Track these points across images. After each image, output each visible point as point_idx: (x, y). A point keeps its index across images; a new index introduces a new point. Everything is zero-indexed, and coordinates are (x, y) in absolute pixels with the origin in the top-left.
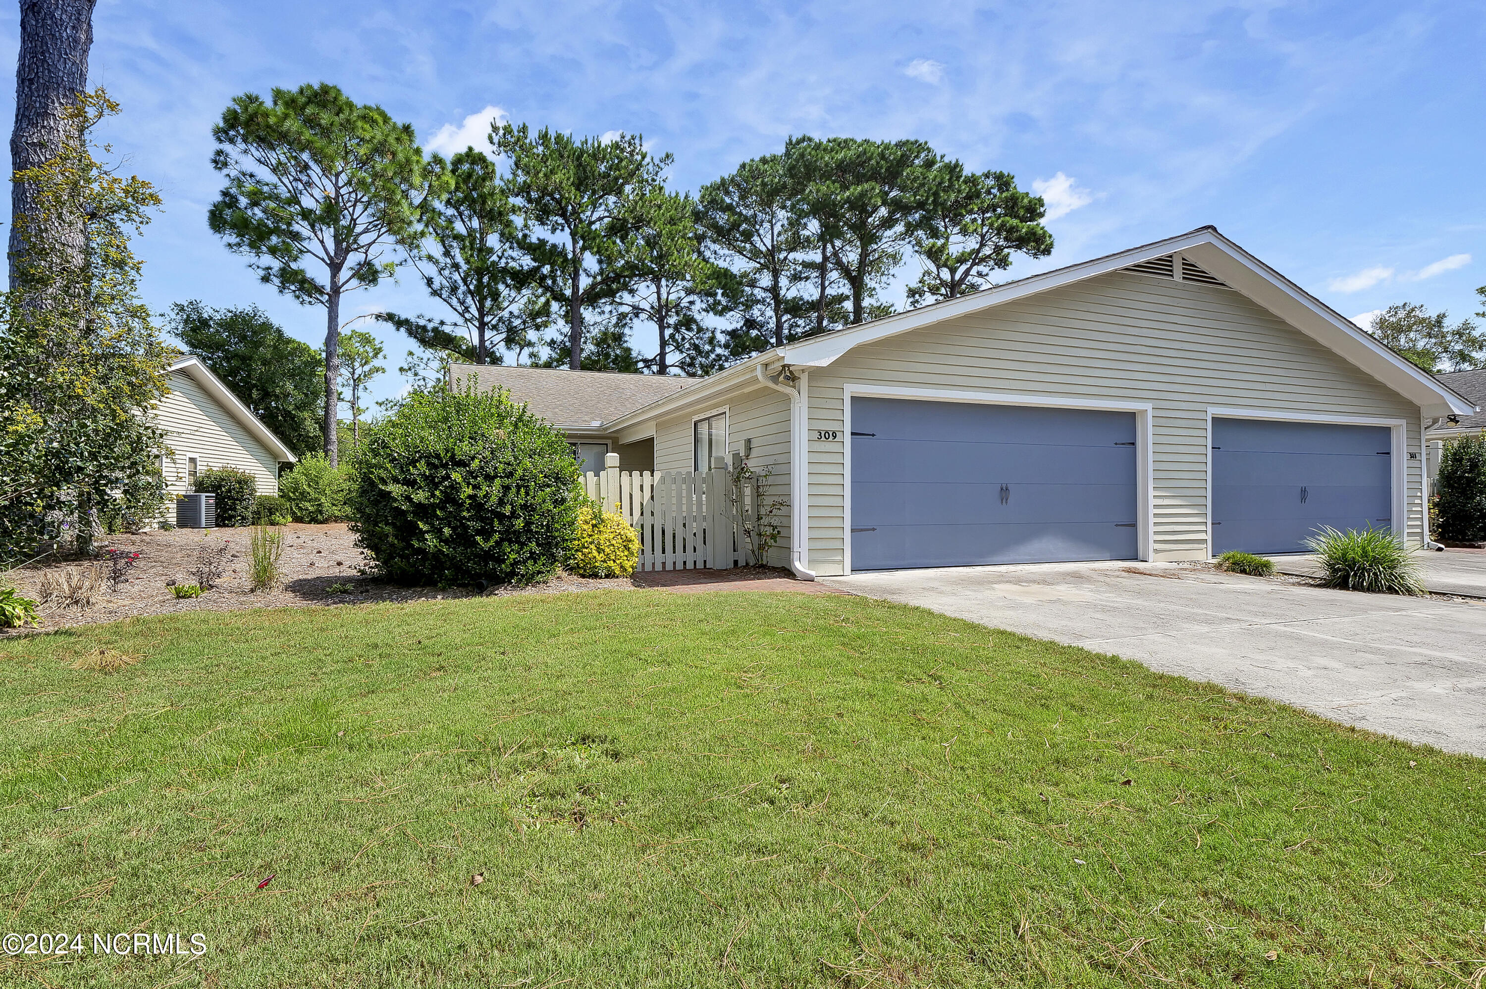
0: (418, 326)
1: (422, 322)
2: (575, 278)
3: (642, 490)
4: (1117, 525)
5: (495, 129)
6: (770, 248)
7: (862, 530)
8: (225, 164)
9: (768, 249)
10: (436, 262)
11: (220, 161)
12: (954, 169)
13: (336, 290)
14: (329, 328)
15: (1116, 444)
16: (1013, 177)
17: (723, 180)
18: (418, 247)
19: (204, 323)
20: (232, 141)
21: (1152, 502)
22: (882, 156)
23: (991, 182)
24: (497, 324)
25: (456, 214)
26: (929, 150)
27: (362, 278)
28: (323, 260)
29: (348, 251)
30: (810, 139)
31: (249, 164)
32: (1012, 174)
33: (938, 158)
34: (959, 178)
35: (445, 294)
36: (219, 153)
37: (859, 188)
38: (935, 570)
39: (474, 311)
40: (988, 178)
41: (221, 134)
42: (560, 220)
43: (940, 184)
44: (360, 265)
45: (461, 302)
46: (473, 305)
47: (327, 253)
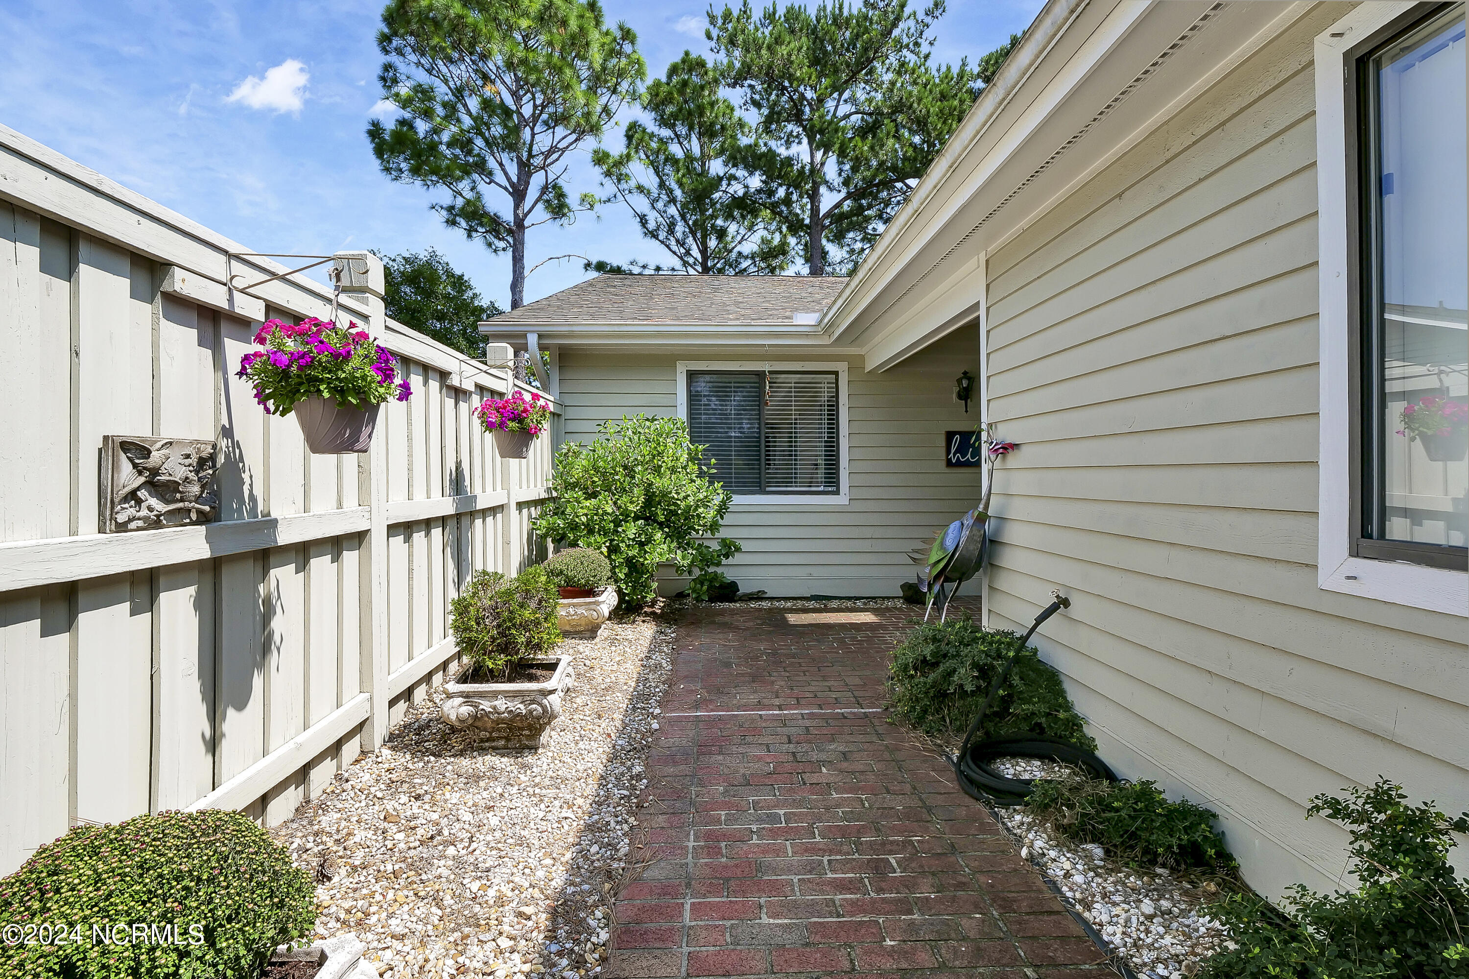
2: (814, 196)
5: (713, 19)
8: (394, 81)
10: (648, 193)
11: (388, 78)
13: (520, 224)
14: (514, 271)
18: (626, 176)
20: (400, 51)
24: (724, 267)
25: (673, 136)
27: (549, 205)
28: (506, 189)
29: (529, 175)
35: (662, 235)
36: (385, 67)
39: (696, 252)
41: (385, 44)
42: (797, 130)
44: (544, 189)
45: (681, 243)
46: (694, 247)
47: (508, 178)
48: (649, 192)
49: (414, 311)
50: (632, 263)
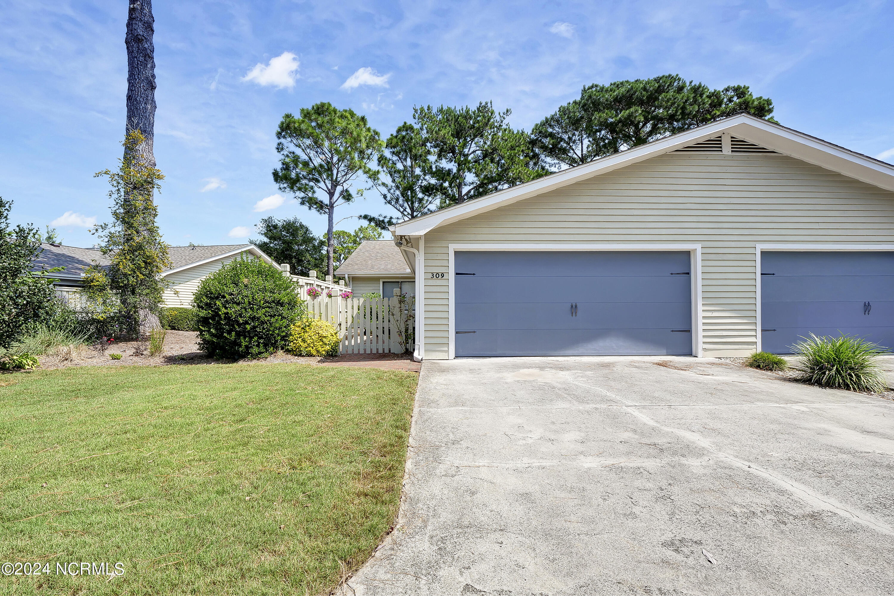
0: (380, 221)
1: (381, 219)
2: (460, 187)
3: (353, 308)
4: (672, 331)
5: (416, 111)
6: (581, 156)
7: (466, 332)
8: (282, 149)
9: (579, 158)
11: (280, 148)
12: (698, 90)
13: (331, 206)
14: (329, 225)
15: (672, 274)
16: (748, 88)
17: (546, 119)
18: (378, 179)
19: (275, 227)
20: (284, 137)
21: (701, 314)
22: (645, 89)
23: (731, 93)
25: (398, 160)
26: (679, 79)
27: (344, 197)
28: (326, 191)
29: (336, 186)
30: (596, 86)
31: (292, 148)
32: (747, 85)
33: (688, 84)
34: (701, 95)
35: (393, 203)
36: (279, 144)
37: (628, 112)
38: (519, 358)
39: (408, 210)
40: (728, 91)
41: (279, 135)
42: (451, 156)
43: (686, 101)
44: (342, 192)
45: (402, 206)
46: (408, 207)
47: (327, 188)
48: (387, 186)
49: (289, 243)
50: (379, 216)
